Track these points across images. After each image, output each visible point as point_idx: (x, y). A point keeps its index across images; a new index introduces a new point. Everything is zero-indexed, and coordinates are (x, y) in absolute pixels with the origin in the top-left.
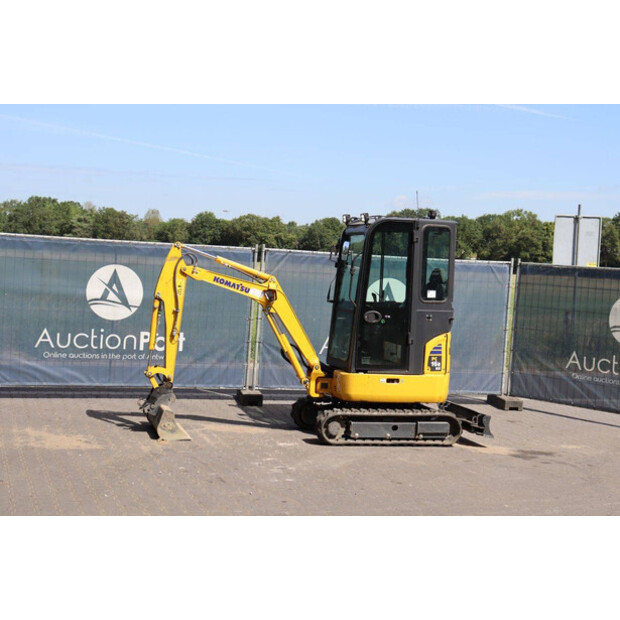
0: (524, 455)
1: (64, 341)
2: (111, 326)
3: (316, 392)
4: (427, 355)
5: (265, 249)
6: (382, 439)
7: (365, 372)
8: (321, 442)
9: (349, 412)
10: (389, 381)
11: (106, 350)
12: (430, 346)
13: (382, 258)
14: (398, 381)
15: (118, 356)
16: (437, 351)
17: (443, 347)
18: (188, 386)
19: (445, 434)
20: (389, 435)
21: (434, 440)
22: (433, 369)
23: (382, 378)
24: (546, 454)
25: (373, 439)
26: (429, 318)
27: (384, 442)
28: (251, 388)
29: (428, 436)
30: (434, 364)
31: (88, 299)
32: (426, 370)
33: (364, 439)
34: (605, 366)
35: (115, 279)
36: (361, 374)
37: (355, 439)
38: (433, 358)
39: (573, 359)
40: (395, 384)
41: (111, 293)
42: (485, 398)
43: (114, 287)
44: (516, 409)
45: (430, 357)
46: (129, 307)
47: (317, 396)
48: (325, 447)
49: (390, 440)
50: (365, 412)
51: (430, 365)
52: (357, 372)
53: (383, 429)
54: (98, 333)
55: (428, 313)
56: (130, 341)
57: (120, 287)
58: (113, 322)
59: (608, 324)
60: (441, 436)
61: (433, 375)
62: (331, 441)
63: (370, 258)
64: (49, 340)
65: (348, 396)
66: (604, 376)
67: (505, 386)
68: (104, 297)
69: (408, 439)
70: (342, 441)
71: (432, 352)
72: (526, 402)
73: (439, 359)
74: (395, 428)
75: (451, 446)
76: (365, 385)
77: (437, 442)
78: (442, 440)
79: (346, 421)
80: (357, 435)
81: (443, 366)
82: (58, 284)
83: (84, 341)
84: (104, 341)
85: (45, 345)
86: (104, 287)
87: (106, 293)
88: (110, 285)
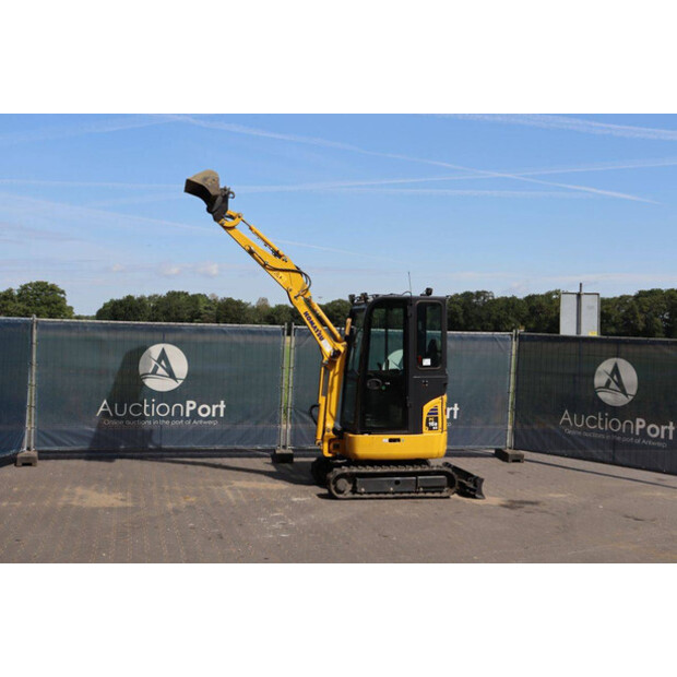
0: (512, 505)
1: (121, 411)
2: (161, 396)
3: (329, 452)
5: (294, 327)
6: (386, 493)
7: (370, 434)
8: (330, 496)
9: (355, 470)
10: (391, 440)
11: (157, 417)
12: (427, 408)
13: (386, 332)
14: (399, 440)
15: (167, 422)
16: (434, 412)
17: (439, 408)
18: (229, 447)
19: (443, 487)
20: (392, 489)
21: (433, 492)
22: (431, 428)
23: (385, 438)
24: (532, 503)
25: (378, 493)
27: (388, 495)
28: (284, 447)
29: (427, 489)
30: (431, 424)
31: (141, 373)
33: (369, 493)
34: (592, 422)
35: (163, 356)
36: (366, 435)
37: (361, 493)
39: (566, 417)
40: (397, 443)
41: (160, 368)
42: (493, 452)
43: (163, 363)
44: (518, 461)
46: (175, 379)
47: (330, 455)
48: (333, 501)
49: (393, 493)
50: (370, 470)
51: (427, 425)
52: (362, 434)
53: (387, 484)
54: (150, 403)
56: (178, 409)
57: (167, 362)
58: (161, 393)
59: (593, 384)
60: (439, 489)
61: (431, 434)
62: (341, 496)
63: (369, 331)
64: (108, 409)
65: (355, 455)
66: (592, 431)
67: (509, 441)
68: (154, 372)
69: (409, 492)
70: (350, 495)
72: (527, 455)
73: (436, 420)
74: (397, 482)
75: (448, 497)
76: (370, 445)
77: (436, 495)
78: (441, 492)
79: (352, 478)
80: (363, 490)
81: (440, 426)
82: (114, 362)
83: (138, 409)
84: (155, 410)
85: (105, 414)
86: (154, 363)
87: (156, 368)
88: (159, 361)
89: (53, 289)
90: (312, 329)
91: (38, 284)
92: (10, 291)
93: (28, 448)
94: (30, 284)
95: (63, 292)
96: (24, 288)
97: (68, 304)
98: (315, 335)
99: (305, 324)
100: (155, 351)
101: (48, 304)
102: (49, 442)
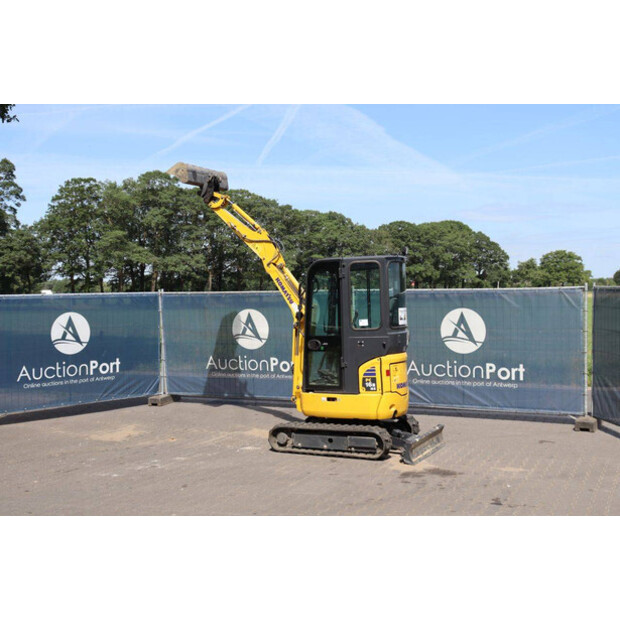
1: (222, 365)
2: (251, 353)
4: (361, 377)
6: (321, 450)
7: (313, 391)
9: (295, 425)
10: (329, 399)
11: (249, 371)
12: (363, 370)
16: (371, 373)
17: (378, 372)
19: (375, 449)
20: (325, 447)
21: (366, 453)
22: (368, 389)
23: (323, 396)
25: (314, 449)
26: (361, 344)
27: (324, 452)
29: (359, 449)
30: (369, 384)
32: (361, 390)
33: (307, 448)
35: (249, 319)
36: (311, 393)
37: (298, 448)
38: (367, 380)
40: (334, 402)
45: (364, 379)
49: (327, 450)
51: (364, 385)
52: (308, 391)
53: (320, 441)
54: (243, 359)
55: (360, 340)
56: (264, 364)
58: (252, 351)
60: (371, 450)
61: (369, 394)
62: (281, 448)
64: (214, 364)
69: (344, 451)
70: (291, 449)
71: (365, 374)
73: (374, 381)
74: (330, 441)
77: (369, 456)
78: (374, 453)
79: (290, 432)
80: (300, 445)
81: (379, 386)
82: (215, 325)
83: (235, 364)
84: (248, 365)
85: (212, 367)
86: (243, 326)
87: (245, 330)
88: (247, 324)
89: (571, 256)
90: (283, 293)
91: (557, 253)
92: (532, 261)
93: (164, 392)
94: (551, 254)
95: (579, 258)
96: (546, 257)
97: (586, 269)
98: (286, 299)
99: (277, 289)
100: (243, 315)
101: (567, 270)
102: (177, 389)
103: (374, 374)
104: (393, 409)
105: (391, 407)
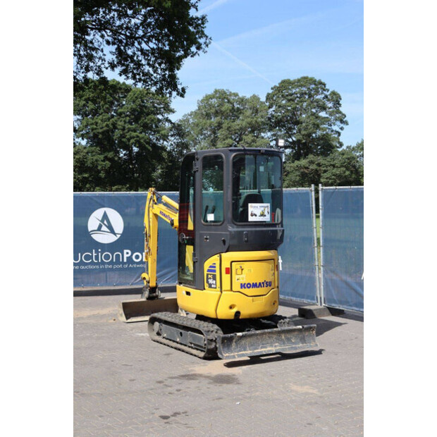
4: (206, 273)
26: (207, 239)
38: (209, 276)
45: (207, 275)
55: (206, 234)
71: (208, 271)
103: (215, 271)
104: (234, 310)
105: (231, 308)
